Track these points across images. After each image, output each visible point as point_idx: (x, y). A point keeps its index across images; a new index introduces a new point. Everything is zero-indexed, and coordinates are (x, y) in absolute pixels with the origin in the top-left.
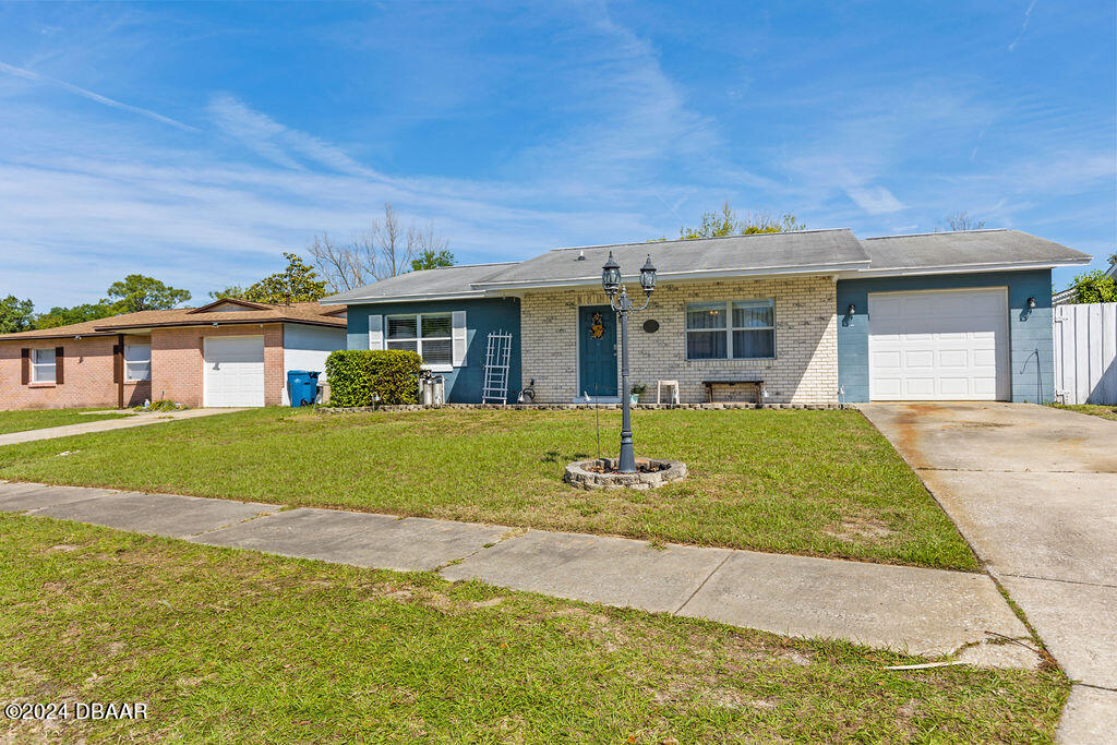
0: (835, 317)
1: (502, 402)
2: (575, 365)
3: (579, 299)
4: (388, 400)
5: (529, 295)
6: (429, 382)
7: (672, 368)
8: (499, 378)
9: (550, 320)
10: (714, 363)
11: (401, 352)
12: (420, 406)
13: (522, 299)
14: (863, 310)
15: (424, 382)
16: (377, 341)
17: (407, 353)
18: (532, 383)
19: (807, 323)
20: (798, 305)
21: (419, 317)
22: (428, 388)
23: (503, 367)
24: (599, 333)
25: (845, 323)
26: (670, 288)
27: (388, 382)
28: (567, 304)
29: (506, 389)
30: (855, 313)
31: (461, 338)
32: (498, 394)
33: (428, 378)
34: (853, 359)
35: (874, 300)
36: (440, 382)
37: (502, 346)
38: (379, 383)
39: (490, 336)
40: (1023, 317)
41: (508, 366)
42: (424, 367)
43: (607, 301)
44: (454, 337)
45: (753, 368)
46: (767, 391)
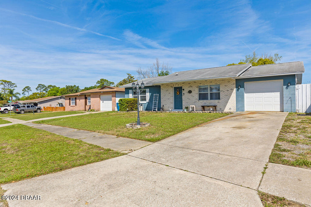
0: (235, 89)
2: (173, 101)
3: (174, 85)
4: (130, 110)
5: (162, 85)
7: (195, 102)
8: (156, 105)
9: (167, 91)
10: (205, 101)
14: (243, 87)
16: (131, 96)
18: (163, 106)
19: (228, 91)
20: (226, 86)
23: (157, 102)
24: (178, 94)
25: (238, 90)
26: (194, 82)
28: (171, 87)
29: (157, 107)
30: (240, 88)
31: (148, 95)
34: (240, 100)
35: (246, 84)
37: (157, 97)
38: (129, 106)
39: (154, 95)
40: (287, 88)
43: (180, 86)
44: (147, 95)
45: (215, 102)
46: (218, 108)
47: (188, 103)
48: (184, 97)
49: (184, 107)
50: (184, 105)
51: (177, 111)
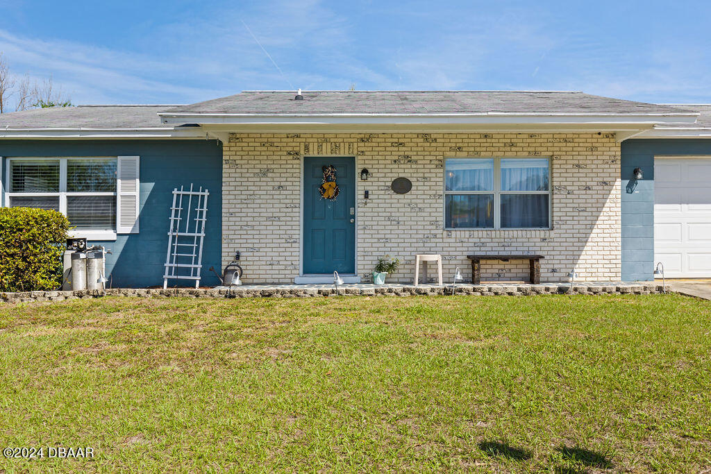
0: (619, 182)
1: (191, 284)
2: (299, 234)
3: (307, 148)
4: (13, 284)
5: (234, 137)
6: (82, 256)
8: (190, 250)
9: (264, 173)
10: (480, 234)
11: (36, 211)
12: (69, 293)
13: (225, 143)
14: (649, 176)
15: (74, 257)
17: (45, 213)
18: (238, 257)
19: (588, 188)
20: (578, 166)
21: (63, 163)
22: (80, 266)
23: (196, 234)
24: (331, 193)
25: (629, 189)
26: (426, 137)
27: (12, 256)
28: (289, 154)
29: (199, 266)
30: (644, 178)
31: (130, 193)
32: (187, 271)
33: (80, 250)
34: (638, 231)
35: (662, 164)
36: (99, 256)
37: (194, 205)
39: (175, 192)
41: (202, 234)
42: (72, 233)
43: (343, 153)
44: (120, 193)
45: (525, 240)
46: (543, 268)
47: (387, 240)
48: (362, 214)
49: (363, 263)
50: (366, 251)
51: (313, 285)
